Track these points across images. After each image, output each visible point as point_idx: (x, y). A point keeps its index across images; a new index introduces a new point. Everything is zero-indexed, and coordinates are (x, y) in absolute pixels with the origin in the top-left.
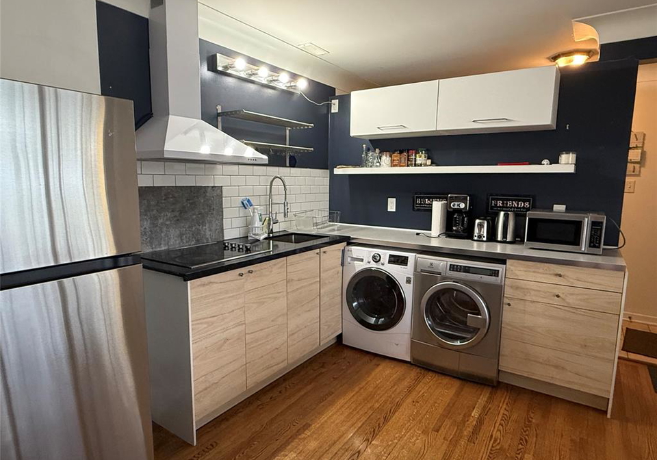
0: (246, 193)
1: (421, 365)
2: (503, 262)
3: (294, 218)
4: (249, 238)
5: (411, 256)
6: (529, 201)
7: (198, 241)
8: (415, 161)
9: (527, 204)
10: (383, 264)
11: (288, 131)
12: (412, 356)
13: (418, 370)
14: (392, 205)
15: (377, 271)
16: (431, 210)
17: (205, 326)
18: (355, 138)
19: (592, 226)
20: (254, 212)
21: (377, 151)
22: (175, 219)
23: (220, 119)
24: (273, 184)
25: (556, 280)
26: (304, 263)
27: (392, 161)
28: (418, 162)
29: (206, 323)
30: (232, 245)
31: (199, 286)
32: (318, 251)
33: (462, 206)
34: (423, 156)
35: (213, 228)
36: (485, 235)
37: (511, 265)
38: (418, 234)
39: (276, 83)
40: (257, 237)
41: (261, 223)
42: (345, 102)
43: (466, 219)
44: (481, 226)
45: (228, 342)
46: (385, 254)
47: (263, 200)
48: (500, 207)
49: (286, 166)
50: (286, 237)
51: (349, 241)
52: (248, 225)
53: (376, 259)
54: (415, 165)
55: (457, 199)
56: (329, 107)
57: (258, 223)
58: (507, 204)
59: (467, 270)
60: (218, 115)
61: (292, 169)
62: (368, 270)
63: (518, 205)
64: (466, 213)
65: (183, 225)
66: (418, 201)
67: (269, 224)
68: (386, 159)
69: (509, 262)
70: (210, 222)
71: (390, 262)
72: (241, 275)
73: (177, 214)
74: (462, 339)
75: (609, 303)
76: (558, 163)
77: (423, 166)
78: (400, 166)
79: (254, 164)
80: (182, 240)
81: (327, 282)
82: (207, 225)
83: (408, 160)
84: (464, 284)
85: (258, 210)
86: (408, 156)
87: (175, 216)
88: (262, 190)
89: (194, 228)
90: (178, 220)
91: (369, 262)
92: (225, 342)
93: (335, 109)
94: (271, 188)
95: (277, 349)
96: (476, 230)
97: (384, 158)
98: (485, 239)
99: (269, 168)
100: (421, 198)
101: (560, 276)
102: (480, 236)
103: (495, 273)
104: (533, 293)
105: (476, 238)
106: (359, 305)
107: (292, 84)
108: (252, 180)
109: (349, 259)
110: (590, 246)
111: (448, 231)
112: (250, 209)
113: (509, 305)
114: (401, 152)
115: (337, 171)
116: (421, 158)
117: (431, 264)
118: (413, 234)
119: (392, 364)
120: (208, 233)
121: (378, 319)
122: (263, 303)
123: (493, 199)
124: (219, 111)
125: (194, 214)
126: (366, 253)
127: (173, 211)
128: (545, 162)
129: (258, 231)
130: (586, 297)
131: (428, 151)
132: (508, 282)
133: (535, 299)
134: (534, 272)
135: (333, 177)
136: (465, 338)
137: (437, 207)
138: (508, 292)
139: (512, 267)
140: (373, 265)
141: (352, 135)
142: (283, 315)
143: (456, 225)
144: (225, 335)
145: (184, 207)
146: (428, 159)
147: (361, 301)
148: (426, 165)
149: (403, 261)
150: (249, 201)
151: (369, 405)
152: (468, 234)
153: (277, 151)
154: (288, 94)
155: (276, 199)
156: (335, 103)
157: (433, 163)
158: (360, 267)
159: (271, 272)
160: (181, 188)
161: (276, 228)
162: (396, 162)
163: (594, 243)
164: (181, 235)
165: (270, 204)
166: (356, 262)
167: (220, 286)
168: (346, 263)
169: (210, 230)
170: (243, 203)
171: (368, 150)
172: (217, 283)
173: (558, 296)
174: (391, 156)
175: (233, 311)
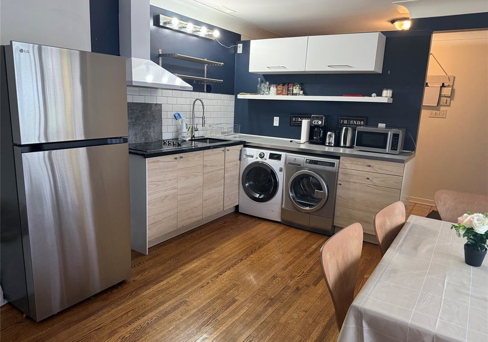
0: (177, 109)
1: (286, 223)
2: (338, 158)
3: (209, 128)
4: (179, 139)
5: (283, 154)
6: (363, 120)
7: (146, 139)
8: (293, 91)
9: (362, 123)
10: (265, 159)
11: (206, 67)
12: (282, 219)
13: (285, 227)
14: (276, 122)
15: (262, 164)
16: (301, 126)
17: (155, 186)
18: (252, 74)
19: (393, 136)
20: (182, 122)
21: (268, 83)
22: (132, 124)
23: (160, 58)
24: (195, 104)
25: (368, 169)
26: (215, 156)
27: (277, 91)
28: (294, 92)
29: (155, 184)
30: (168, 142)
31: (152, 162)
32: (223, 148)
33: (320, 123)
34: (298, 88)
35: (156, 132)
36: (333, 142)
37: (343, 160)
38: (291, 141)
39: (198, 33)
40: (184, 139)
41: (187, 130)
42: (247, 45)
43: (322, 131)
44: (330, 136)
45: (168, 198)
46: (267, 153)
47: (189, 115)
48: (346, 124)
49: (204, 92)
50: (203, 140)
51: (246, 145)
52: (178, 131)
53: (262, 156)
54: (293, 94)
55: (318, 118)
56: (236, 49)
57: (185, 130)
58: (350, 122)
59: (315, 162)
60: (160, 55)
61: (208, 94)
62: (257, 163)
63: (357, 123)
64: (322, 127)
65: (137, 128)
66: (294, 120)
67: (192, 131)
68: (273, 89)
69: (341, 158)
70: (154, 127)
71: (270, 158)
72: (176, 158)
73: (134, 120)
74: (310, 206)
75: (396, 183)
76: (381, 96)
77: (298, 95)
78: (283, 95)
79: (182, 89)
80: (136, 138)
81: (229, 169)
82: (152, 129)
83: (288, 91)
84: (315, 172)
85: (185, 121)
86: (288, 88)
87: (132, 122)
88: (188, 108)
89: (144, 131)
90: (134, 124)
91: (257, 158)
92: (165, 198)
93: (240, 50)
94: (194, 107)
95: (196, 207)
96: (328, 139)
97: (272, 88)
98: (333, 145)
99: (192, 93)
100: (295, 117)
101: (370, 166)
102: (329, 143)
103: (332, 165)
104: (355, 177)
105: (327, 144)
106: (250, 185)
107: (210, 33)
108: (181, 101)
109: (245, 156)
110: (392, 149)
111: (311, 140)
112: (180, 120)
113: (340, 184)
114: (284, 85)
115: (240, 96)
116: (296, 90)
117: (295, 159)
118: (288, 141)
119: (269, 223)
120: (152, 134)
121: (260, 195)
122: (188, 178)
123: (341, 119)
124: (160, 53)
125: (143, 122)
126: (255, 152)
127: (131, 119)
128: (374, 95)
129: (184, 135)
130: (384, 179)
131: (301, 84)
132: (340, 170)
133: (355, 181)
134: (356, 164)
135: (237, 100)
136: (313, 205)
137: (305, 123)
138: (340, 177)
139: (343, 162)
140: (259, 160)
141: (250, 71)
142: (200, 187)
143: (316, 136)
144: (166, 193)
145: (138, 116)
146: (301, 90)
147: (251, 183)
148: (299, 94)
149: (278, 157)
150: (179, 115)
151: (251, 241)
152: (322, 142)
153: (198, 81)
154: (207, 40)
155: (197, 114)
156: (240, 46)
157: (305, 94)
158: (251, 161)
159: (193, 159)
160: (136, 104)
161: (197, 135)
162: (279, 92)
163: (394, 147)
164: (136, 135)
165: (193, 117)
166: (249, 158)
167: (164, 164)
168: (242, 159)
169: (154, 133)
170: (175, 116)
171: (262, 82)
172: (161, 162)
173: (368, 179)
174: (277, 87)
175: (170, 180)
